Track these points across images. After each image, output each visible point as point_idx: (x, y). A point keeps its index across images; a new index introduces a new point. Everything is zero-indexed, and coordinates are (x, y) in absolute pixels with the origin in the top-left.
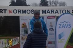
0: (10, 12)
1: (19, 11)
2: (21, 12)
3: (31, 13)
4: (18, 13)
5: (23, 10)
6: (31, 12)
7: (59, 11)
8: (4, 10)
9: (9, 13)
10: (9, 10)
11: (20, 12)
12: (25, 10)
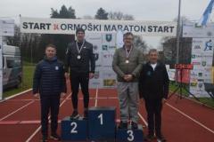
0: (56, 27)
1: (69, 26)
2: (73, 28)
3: (88, 29)
4: (68, 29)
5: (75, 25)
7: (129, 28)
10: (55, 25)
12: (79, 25)
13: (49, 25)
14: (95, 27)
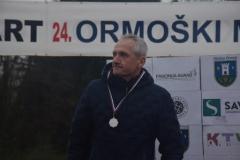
0: (61, 34)
1: (105, 29)
2: (119, 34)
3: (174, 38)
4: (103, 40)
5: (126, 24)
6: (171, 32)
8: (28, 23)
9: (56, 39)
10: (56, 25)
11: (111, 33)
12: (140, 24)
13: (34, 25)
14: (199, 30)
